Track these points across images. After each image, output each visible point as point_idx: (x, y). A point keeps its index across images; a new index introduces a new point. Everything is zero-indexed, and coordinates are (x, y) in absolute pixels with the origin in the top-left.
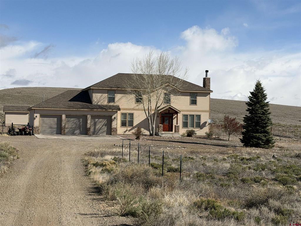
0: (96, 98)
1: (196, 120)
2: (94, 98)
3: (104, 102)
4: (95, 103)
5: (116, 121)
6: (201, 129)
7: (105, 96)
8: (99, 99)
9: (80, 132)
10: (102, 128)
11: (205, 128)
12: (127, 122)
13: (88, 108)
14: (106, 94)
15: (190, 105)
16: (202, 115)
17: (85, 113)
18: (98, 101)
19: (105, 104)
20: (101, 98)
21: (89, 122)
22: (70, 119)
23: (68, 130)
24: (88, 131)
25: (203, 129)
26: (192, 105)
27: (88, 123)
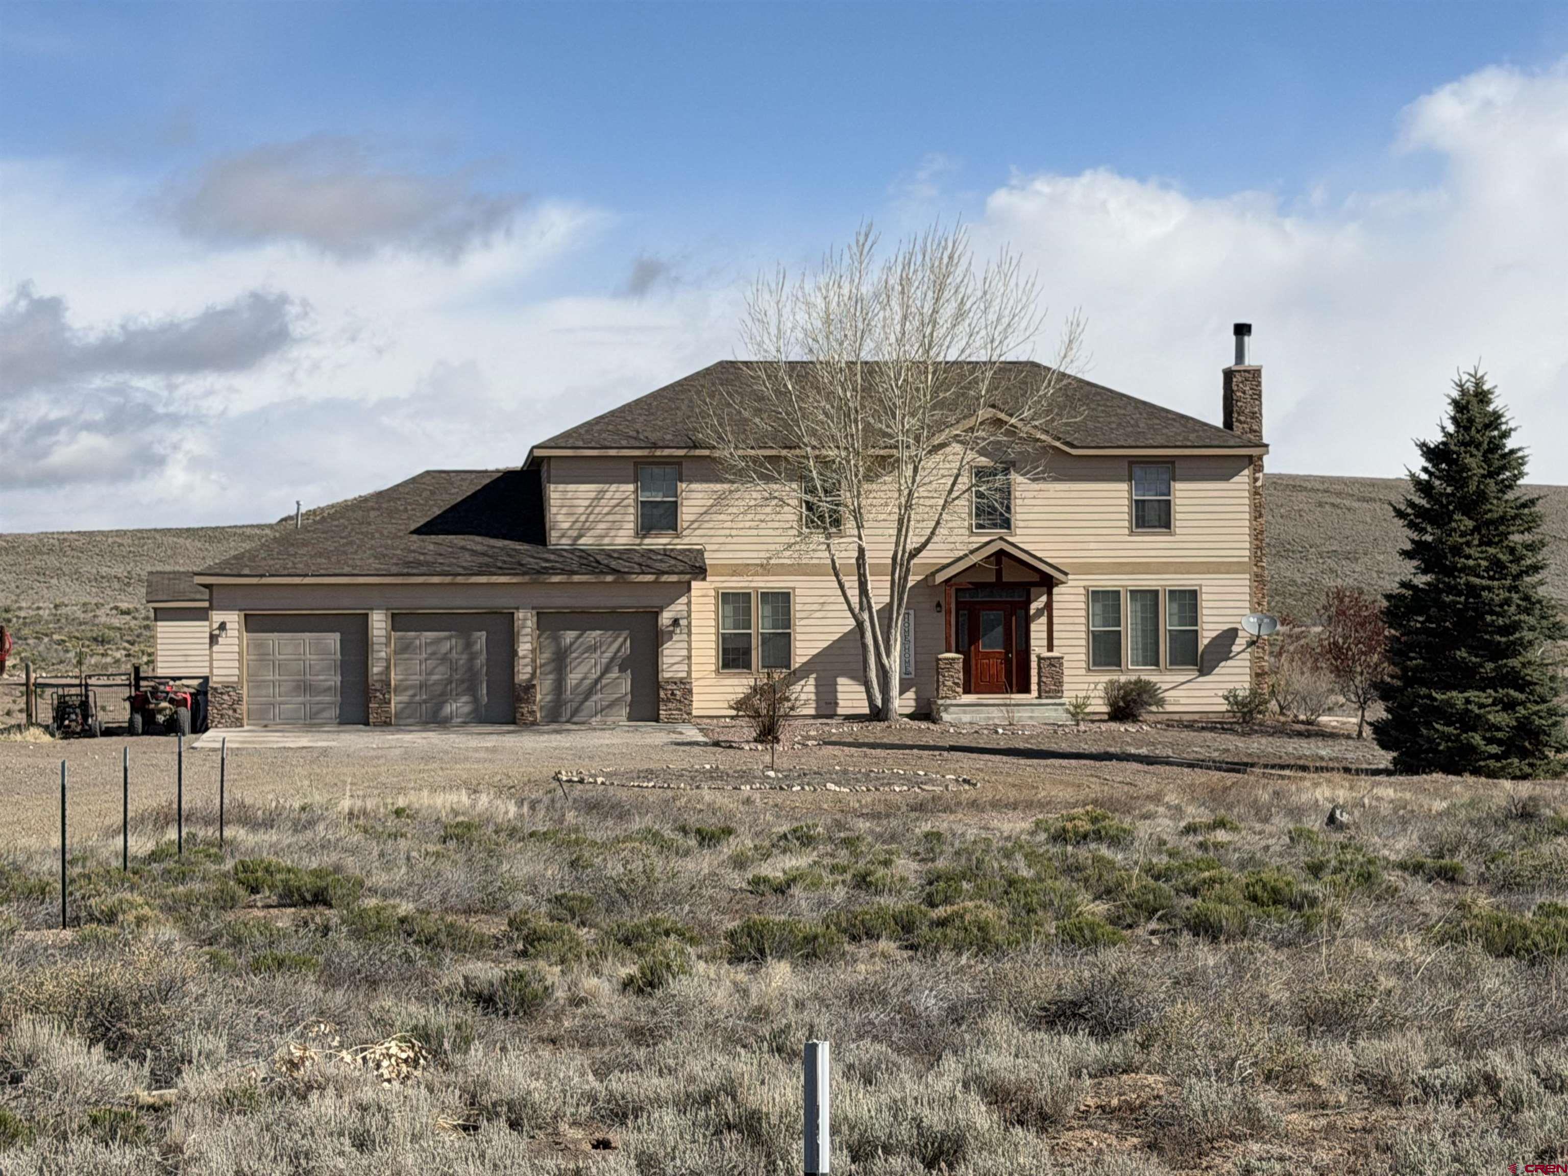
0: (564, 510)
1: (1167, 623)
2: (554, 510)
3: (613, 533)
4: (564, 541)
5: (685, 637)
6: (1203, 672)
7: (618, 495)
8: (583, 518)
9: (475, 711)
10: (604, 681)
11: (1224, 668)
12: (755, 642)
13: (518, 568)
14: (623, 487)
15: (1132, 533)
16: (1204, 589)
17: (501, 601)
18: (578, 525)
19: (619, 541)
20: (597, 510)
21: (524, 647)
22: (412, 634)
23: (404, 698)
24: (519, 700)
25: (1216, 671)
26: (1139, 534)
27: (521, 654)
